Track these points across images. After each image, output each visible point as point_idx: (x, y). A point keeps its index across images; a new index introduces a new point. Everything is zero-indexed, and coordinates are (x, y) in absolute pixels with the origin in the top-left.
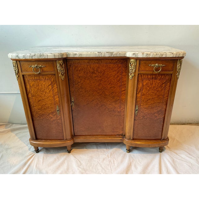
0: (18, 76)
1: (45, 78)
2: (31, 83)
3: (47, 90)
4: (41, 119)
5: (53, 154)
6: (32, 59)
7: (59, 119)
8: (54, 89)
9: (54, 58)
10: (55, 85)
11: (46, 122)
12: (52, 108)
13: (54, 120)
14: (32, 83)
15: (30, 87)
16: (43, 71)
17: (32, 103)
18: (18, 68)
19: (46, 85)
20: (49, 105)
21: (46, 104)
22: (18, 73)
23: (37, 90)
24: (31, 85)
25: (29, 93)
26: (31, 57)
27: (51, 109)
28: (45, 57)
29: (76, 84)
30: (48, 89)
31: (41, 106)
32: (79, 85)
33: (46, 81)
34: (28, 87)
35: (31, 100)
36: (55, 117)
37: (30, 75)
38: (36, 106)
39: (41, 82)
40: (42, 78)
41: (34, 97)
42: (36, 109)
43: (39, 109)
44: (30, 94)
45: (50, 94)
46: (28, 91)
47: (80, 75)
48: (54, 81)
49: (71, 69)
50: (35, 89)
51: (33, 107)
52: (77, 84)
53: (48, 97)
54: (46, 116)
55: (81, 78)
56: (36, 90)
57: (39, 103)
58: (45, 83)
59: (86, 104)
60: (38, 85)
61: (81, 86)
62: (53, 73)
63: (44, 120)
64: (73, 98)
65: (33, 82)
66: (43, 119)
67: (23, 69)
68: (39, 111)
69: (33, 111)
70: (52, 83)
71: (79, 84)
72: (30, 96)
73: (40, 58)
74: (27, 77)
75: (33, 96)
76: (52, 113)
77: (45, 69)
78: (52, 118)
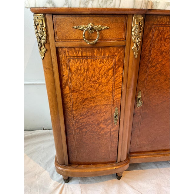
0: (47, 50)
1: (104, 55)
2: (72, 66)
3: (104, 78)
4: (83, 133)
5: (93, 182)
6: (86, 9)
7: (114, 131)
8: (117, 77)
9: (132, 8)
10: (120, 69)
11: (92, 136)
12: (106, 112)
13: (106, 134)
14: (75, 65)
15: (70, 72)
16: (102, 38)
17: (69, 105)
18: (47, 32)
19: (102, 70)
20: (103, 107)
21: (96, 106)
22: (46, 42)
23: (84, 80)
24: (73, 69)
25: (66, 85)
26: (85, 4)
27: (105, 114)
28: (115, 5)
29: (152, 66)
30: (106, 77)
31: (86, 110)
32: (157, 68)
33: (105, 60)
34: (65, 73)
35: (67, 99)
36: (109, 127)
37: (74, 47)
38: (76, 110)
39: (94, 63)
40: (97, 54)
41: (74, 94)
42: (77, 115)
43: (81, 116)
44: (67, 87)
45: (107, 87)
46: (64, 81)
47: (163, 49)
48: (119, 60)
49: (150, 35)
50: (79, 77)
51: (71, 111)
52: (154, 66)
53: (103, 93)
54: (93, 126)
55: (164, 54)
56: (82, 80)
57: (84, 104)
58: (101, 65)
59: (161, 102)
60: (88, 69)
61: (160, 71)
62: (121, 42)
63: (88, 133)
64: (140, 93)
65: (78, 62)
66: (86, 132)
67: (59, 34)
68: (82, 117)
69: (70, 117)
70: (115, 64)
71: (158, 66)
72: (67, 90)
73: (104, 7)
74: (65, 52)
75: (73, 91)
76: (106, 120)
77: (108, 34)
78: (103, 129)
